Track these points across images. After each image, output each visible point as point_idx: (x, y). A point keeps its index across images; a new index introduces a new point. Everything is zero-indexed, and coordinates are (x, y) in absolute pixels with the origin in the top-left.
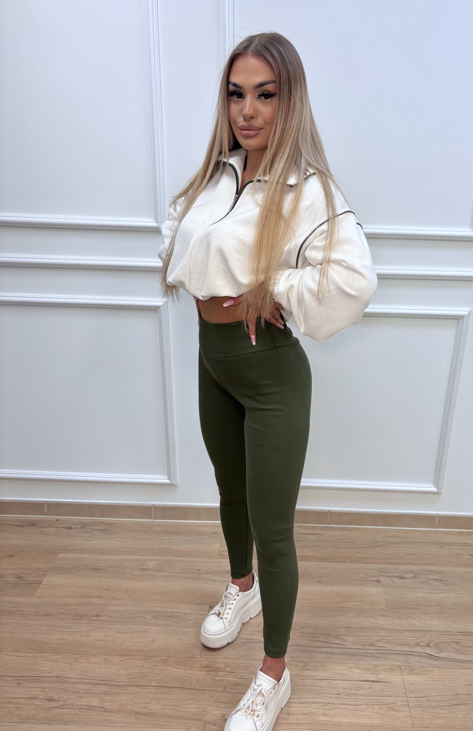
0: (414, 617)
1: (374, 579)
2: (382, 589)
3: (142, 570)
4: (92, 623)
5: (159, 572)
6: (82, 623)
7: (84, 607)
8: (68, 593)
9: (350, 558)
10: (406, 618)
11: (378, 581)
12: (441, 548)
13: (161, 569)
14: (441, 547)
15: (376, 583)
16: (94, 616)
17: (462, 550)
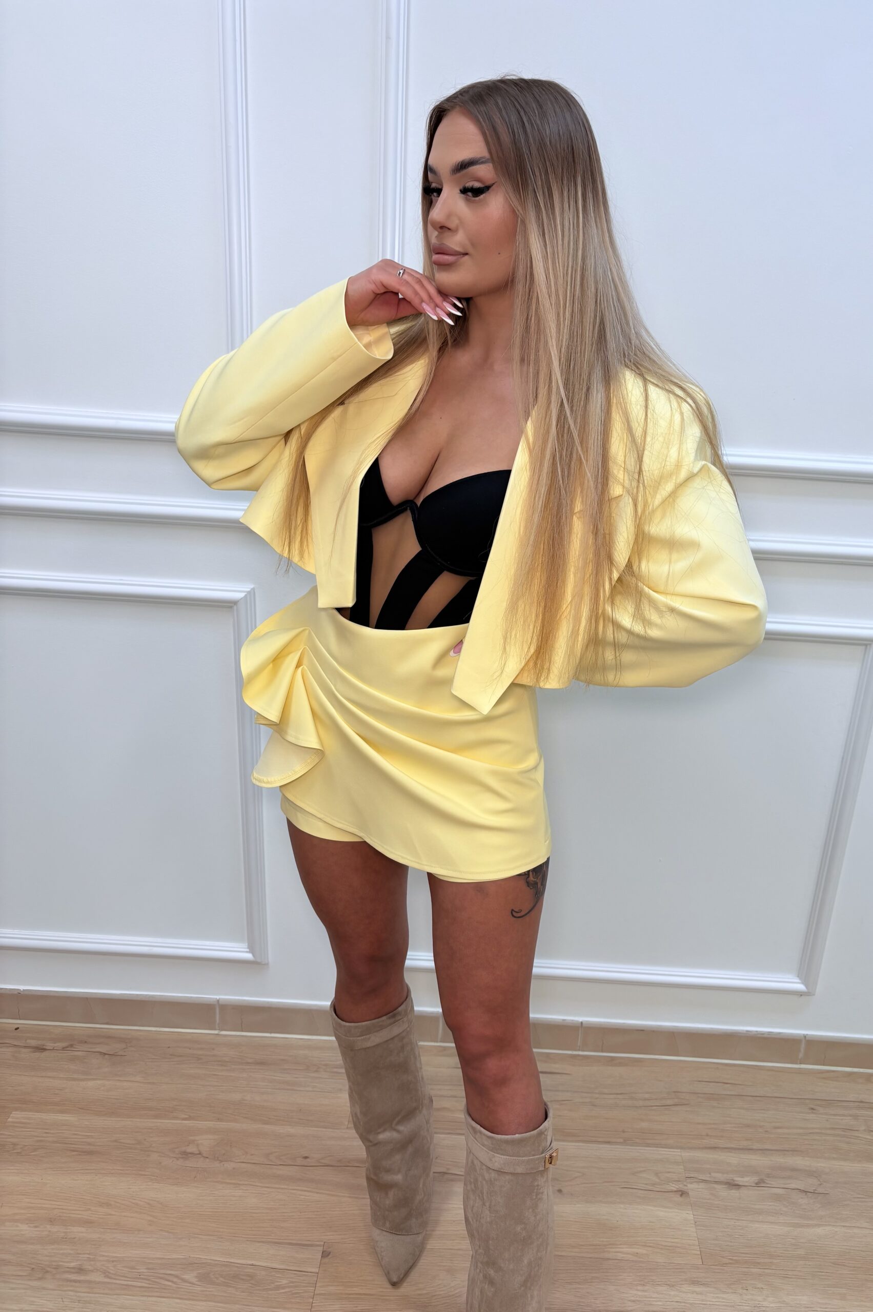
0: (760, 1285)
1: (674, 1187)
2: (691, 1213)
3: (186, 1155)
4: (65, 1289)
5: (221, 1161)
6: (44, 1288)
7: (53, 1247)
8: (22, 1211)
9: (624, 1132)
10: (743, 1288)
11: (683, 1193)
12: (813, 1113)
13: (224, 1154)
14: (812, 1109)
15: (677, 1198)
16: (73, 1270)
17: (855, 1117)
